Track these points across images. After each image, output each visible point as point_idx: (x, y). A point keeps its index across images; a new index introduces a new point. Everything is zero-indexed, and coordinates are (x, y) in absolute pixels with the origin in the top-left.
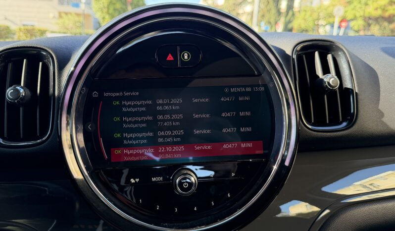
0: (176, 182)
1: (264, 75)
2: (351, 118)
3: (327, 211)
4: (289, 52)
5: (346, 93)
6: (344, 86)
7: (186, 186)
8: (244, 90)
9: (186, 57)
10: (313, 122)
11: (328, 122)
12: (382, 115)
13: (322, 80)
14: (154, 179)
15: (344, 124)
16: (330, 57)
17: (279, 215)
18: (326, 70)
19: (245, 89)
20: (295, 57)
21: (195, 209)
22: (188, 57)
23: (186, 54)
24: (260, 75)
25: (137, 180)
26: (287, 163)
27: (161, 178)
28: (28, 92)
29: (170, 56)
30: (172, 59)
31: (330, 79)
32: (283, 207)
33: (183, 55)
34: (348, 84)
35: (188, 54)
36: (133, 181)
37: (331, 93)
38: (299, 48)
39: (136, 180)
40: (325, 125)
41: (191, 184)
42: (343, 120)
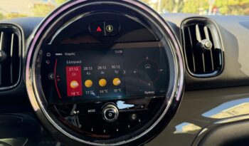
0: (104, 113)
1: (162, 40)
2: (219, 68)
3: (205, 129)
4: (179, 25)
5: (217, 52)
6: (215, 48)
7: (110, 115)
9: (110, 29)
12: (240, 66)
13: (200, 43)
14: (89, 111)
15: (216, 72)
16: (205, 28)
17: (175, 132)
18: (203, 37)
20: (182, 28)
24: (159, 40)
25: (78, 112)
26: (178, 99)
27: (94, 110)
28: (4, 54)
31: (206, 43)
32: (177, 127)
34: (217, 46)
37: (207, 52)
38: (185, 22)
40: (203, 73)
41: (114, 114)
42: (215, 70)
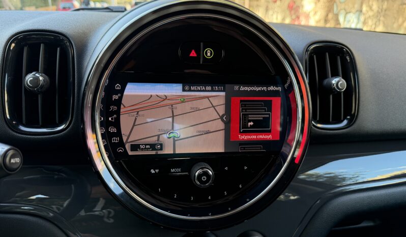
10: (318, 119)
11: (331, 120)
21: (210, 198)
22: (211, 54)
23: (209, 51)
29: (193, 52)
30: (195, 55)
33: (206, 51)
35: (211, 51)
36: (153, 171)
39: (156, 170)
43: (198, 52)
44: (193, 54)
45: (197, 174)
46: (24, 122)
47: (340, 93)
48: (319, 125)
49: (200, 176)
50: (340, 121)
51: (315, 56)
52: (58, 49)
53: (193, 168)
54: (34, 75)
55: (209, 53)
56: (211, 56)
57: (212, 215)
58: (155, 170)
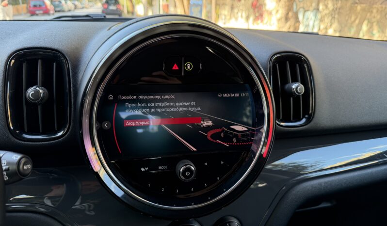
0: (180, 171)
7: (188, 174)
8: (233, 95)
9: (189, 67)
10: (281, 119)
11: (292, 119)
14: (160, 168)
19: (235, 95)
20: (271, 66)
21: (192, 190)
22: (191, 67)
25: (147, 169)
27: (166, 167)
29: (175, 65)
30: (177, 68)
33: (187, 65)
35: (191, 65)
36: (143, 169)
38: (274, 58)
40: (290, 121)
42: (304, 117)
43: (179, 66)
44: (175, 67)
45: (181, 170)
46: (26, 130)
47: (299, 96)
48: (282, 124)
49: (184, 172)
50: (300, 120)
51: (277, 65)
52: (54, 64)
53: (177, 165)
54: (35, 89)
55: (189, 66)
56: (191, 68)
57: (194, 205)
58: (144, 168)
